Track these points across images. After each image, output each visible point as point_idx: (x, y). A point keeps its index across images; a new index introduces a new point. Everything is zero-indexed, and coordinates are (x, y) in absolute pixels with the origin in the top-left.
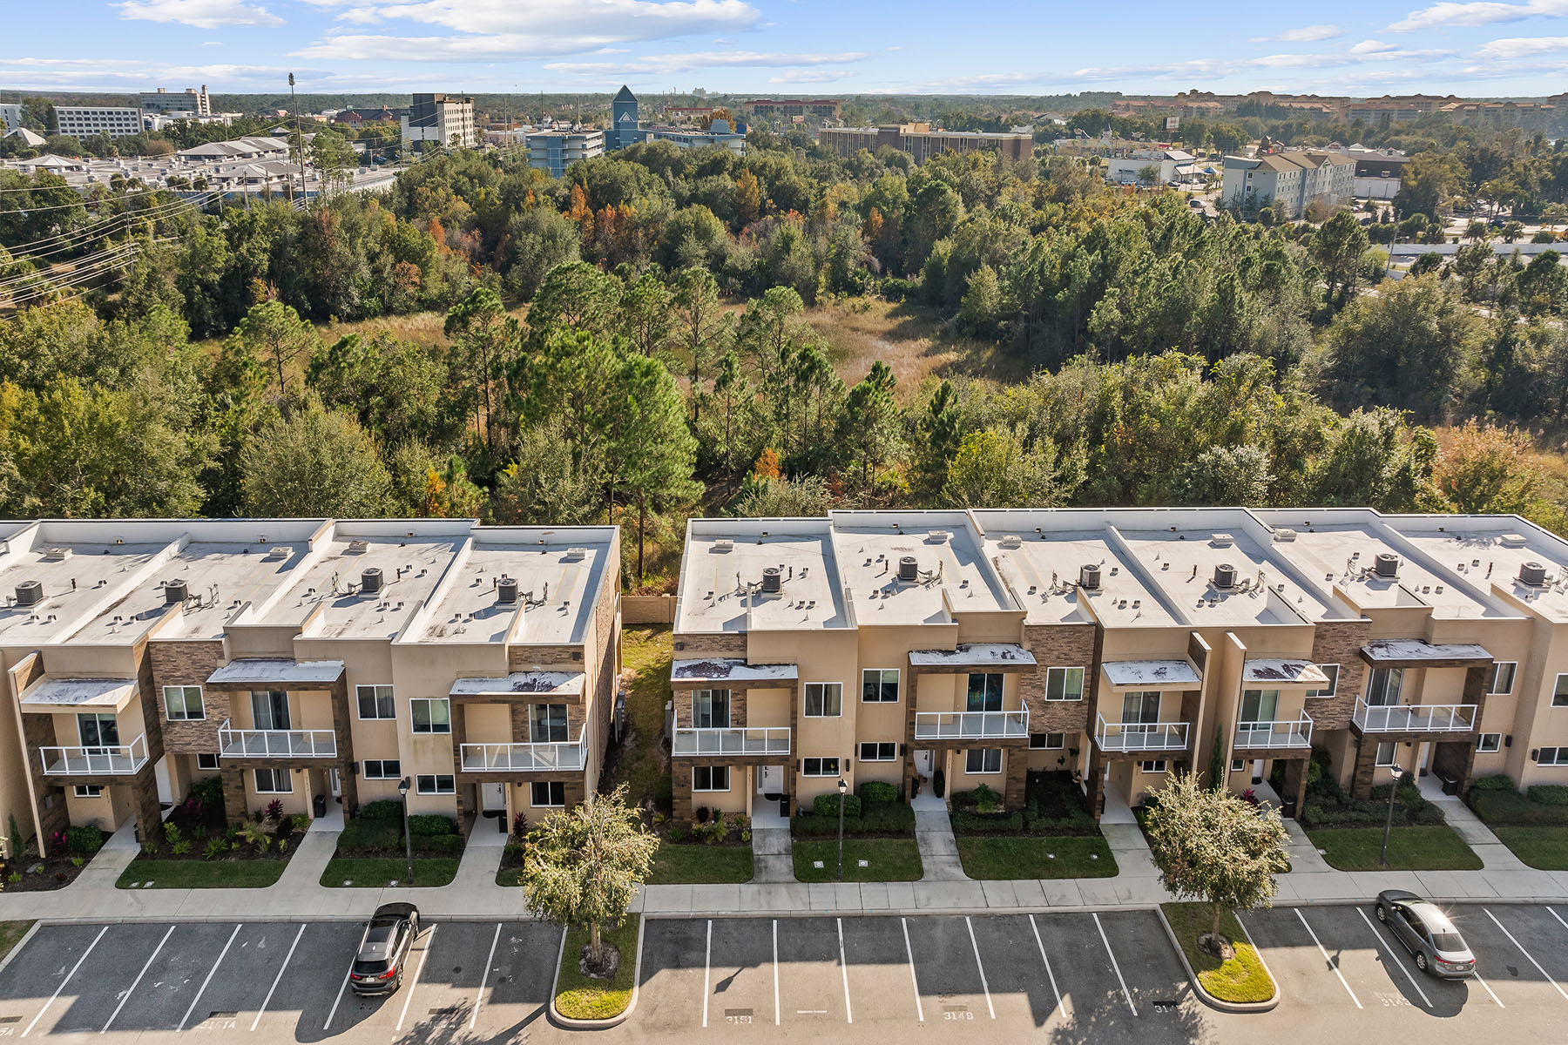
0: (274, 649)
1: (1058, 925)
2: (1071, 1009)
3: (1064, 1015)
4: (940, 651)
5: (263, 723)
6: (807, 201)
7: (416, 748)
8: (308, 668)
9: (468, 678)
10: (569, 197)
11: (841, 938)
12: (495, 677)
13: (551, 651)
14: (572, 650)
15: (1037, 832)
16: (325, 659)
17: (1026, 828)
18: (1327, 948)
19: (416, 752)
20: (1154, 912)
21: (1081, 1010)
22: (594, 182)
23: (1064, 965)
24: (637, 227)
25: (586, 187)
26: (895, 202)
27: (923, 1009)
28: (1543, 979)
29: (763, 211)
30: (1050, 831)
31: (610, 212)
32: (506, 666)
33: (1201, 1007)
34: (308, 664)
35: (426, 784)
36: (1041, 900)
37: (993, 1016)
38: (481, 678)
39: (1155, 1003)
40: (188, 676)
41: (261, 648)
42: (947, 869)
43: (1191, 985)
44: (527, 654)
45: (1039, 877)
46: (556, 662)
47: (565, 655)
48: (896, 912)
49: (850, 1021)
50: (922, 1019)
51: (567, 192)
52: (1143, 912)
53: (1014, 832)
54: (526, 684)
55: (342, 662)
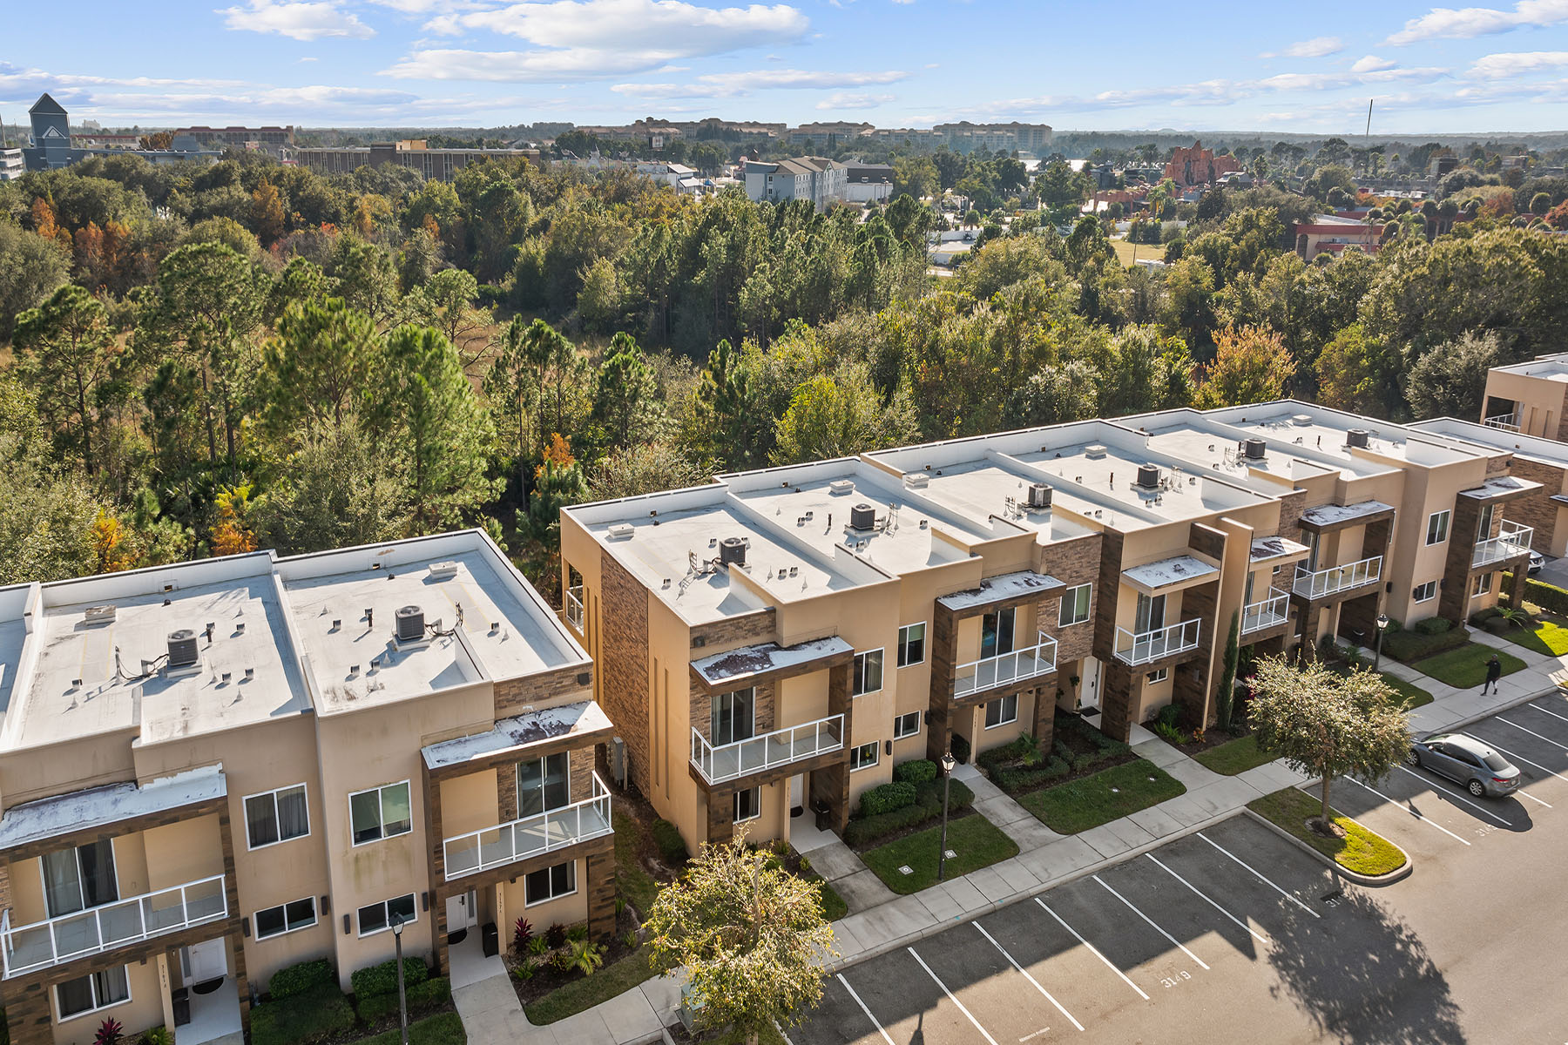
0: (88, 773)
1: (1178, 855)
2: (1264, 932)
3: (1264, 941)
4: (966, 592)
5: (62, 902)
6: (337, 212)
7: (358, 866)
8: (162, 788)
9: (439, 743)
10: (29, 214)
11: (994, 942)
12: (477, 732)
13: (547, 679)
14: (576, 673)
15: (1084, 772)
16: (190, 767)
17: (1073, 770)
18: (1400, 800)
19: (358, 874)
20: (1243, 814)
21: (1275, 930)
22: (62, 196)
23: (1218, 891)
24: (137, 247)
25: (52, 202)
26: (446, 209)
27: (1138, 985)
28: (1549, 775)
29: (289, 226)
30: (1094, 766)
31: (94, 229)
32: (490, 714)
33: (1361, 890)
34: (160, 782)
35: (371, 918)
36: (1145, 838)
37: (1207, 968)
38: (458, 738)
39: (1324, 899)
41: (59, 775)
42: (1035, 833)
43: (1336, 872)
44: (514, 691)
45: (1125, 814)
46: (556, 693)
47: (566, 682)
48: (1026, 894)
49: (1082, 1029)
50: (1147, 998)
51: (25, 208)
52: (1234, 818)
53: (1062, 777)
54: (528, 732)
55: (220, 766)
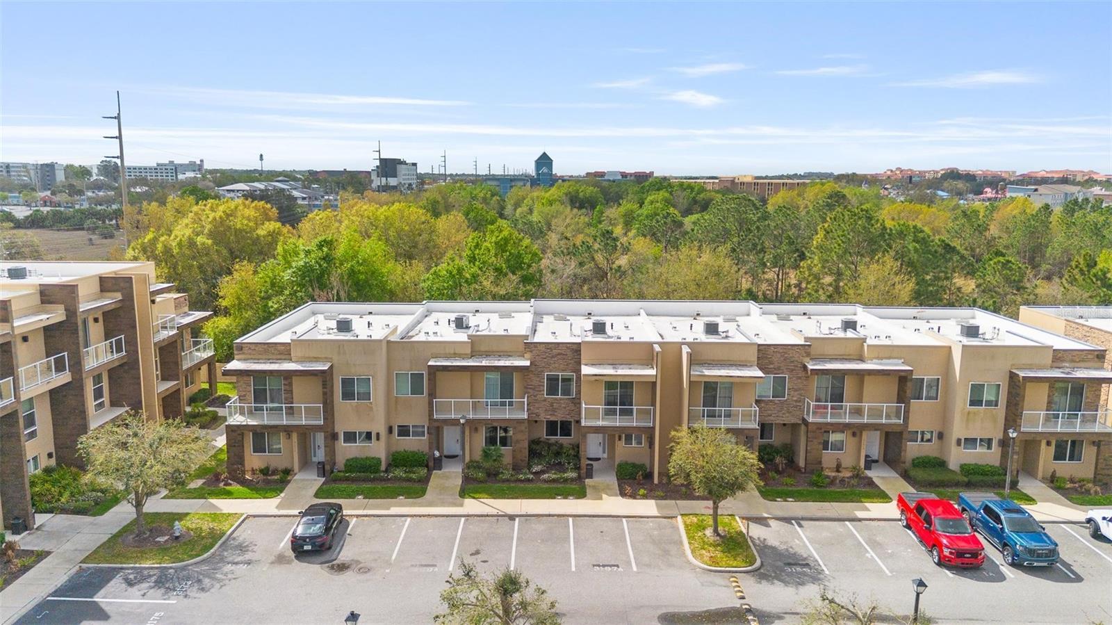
7: (969, 416)
13: (1081, 353)
14: (1096, 353)
19: (968, 420)
35: (970, 443)
40: (779, 368)
47: (1090, 356)
